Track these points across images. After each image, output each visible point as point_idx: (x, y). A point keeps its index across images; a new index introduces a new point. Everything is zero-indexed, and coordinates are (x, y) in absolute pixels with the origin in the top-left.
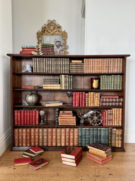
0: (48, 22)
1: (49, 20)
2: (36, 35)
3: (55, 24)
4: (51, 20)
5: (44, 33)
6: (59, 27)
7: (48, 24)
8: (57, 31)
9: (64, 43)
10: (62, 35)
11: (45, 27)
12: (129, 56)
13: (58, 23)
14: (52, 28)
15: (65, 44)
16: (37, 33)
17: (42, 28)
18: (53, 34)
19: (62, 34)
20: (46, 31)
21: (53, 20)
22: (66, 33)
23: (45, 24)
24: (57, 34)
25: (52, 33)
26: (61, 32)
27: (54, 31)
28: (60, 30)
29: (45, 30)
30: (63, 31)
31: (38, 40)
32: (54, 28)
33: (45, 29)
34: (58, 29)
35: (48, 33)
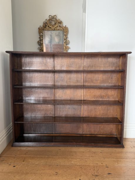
0: (49, 17)
1: (50, 16)
2: (37, 30)
3: (56, 19)
4: (53, 16)
5: (45, 29)
6: (60, 22)
7: (49, 19)
8: (58, 26)
9: (65, 38)
10: (63, 30)
11: (46, 23)
12: (130, 53)
13: (59, 18)
14: (53, 23)
15: (66, 39)
16: (39, 28)
17: (44, 23)
18: (54, 29)
19: (64, 29)
20: (47, 26)
21: (55, 16)
22: (67, 28)
23: (46, 20)
24: (58, 29)
25: (53, 28)
26: (62, 27)
27: (56, 26)
28: (61, 25)
29: (46, 26)
30: (64, 26)
31: (40, 35)
32: (55, 24)
33: (46, 24)
34: (59, 25)
35: (49, 29)
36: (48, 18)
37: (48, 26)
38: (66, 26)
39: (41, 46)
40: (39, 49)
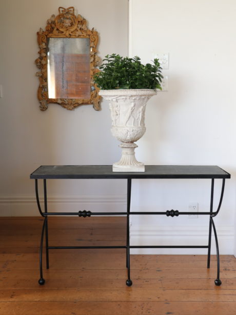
0: (59, 11)
1: (60, 8)
2: (35, 37)
3: (74, 15)
4: (66, 8)
5: (50, 35)
6: (83, 22)
7: (59, 16)
8: (79, 29)
9: (93, 54)
10: (87, 37)
11: (53, 22)
13: (79, 13)
14: (67, 23)
15: (94, 56)
16: (38, 33)
17: (48, 23)
18: (70, 35)
19: (89, 35)
20: (55, 29)
21: (70, 8)
22: (97, 32)
23: (53, 16)
24: (77, 35)
25: (67, 34)
26: (86, 31)
27: (72, 30)
28: (83, 27)
29: (53, 28)
30: (91, 29)
31: (40, 48)
32: (72, 24)
33: (53, 26)
34: (80, 26)
35: (60, 34)
36: (57, 14)
37: (58, 29)
38: (93, 29)
39: (43, 71)
40: (39, 76)
